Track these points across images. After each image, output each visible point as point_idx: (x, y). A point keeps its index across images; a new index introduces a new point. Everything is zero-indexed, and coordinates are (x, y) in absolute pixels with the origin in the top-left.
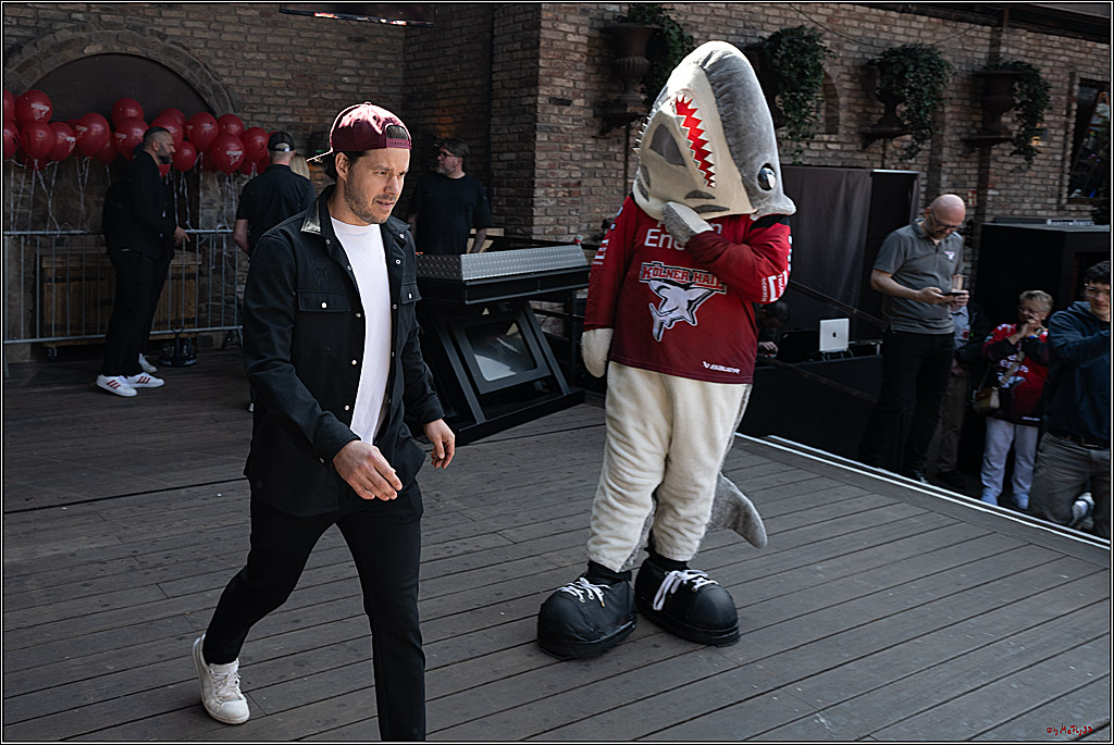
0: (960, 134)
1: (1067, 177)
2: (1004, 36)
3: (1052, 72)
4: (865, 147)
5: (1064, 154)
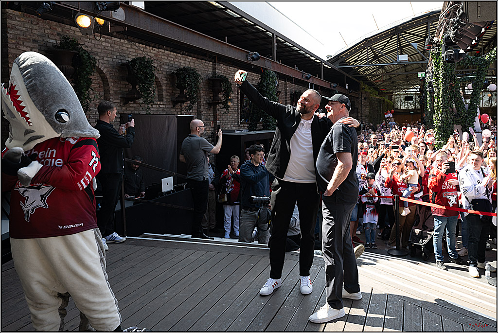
0: (206, 101)
1: (240, 115)
2: (217, 66)
4: (174, 106)
5: (238, 107)
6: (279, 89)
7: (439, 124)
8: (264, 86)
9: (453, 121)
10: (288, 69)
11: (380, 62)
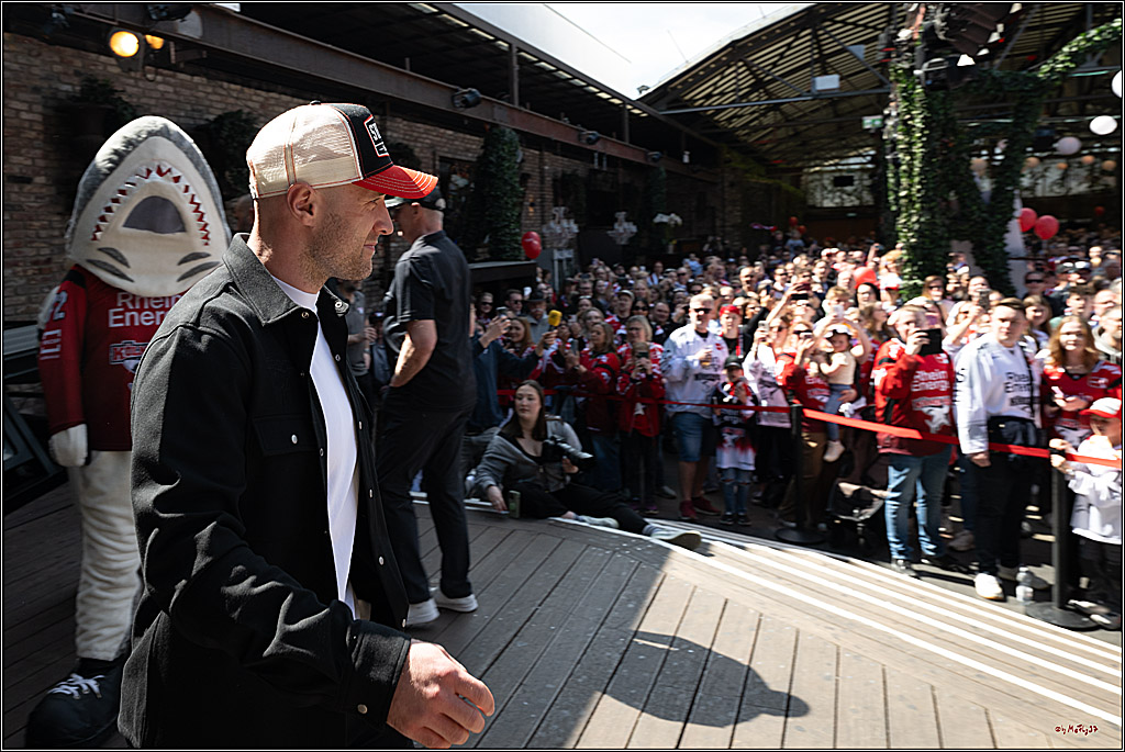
2: (388, 124)
3: (421, 152)
6: (527, 168)
7: (913, 240)
8: (491, 162)
9: (949, 231)
10: (545, 122)
11: (770, 95)
